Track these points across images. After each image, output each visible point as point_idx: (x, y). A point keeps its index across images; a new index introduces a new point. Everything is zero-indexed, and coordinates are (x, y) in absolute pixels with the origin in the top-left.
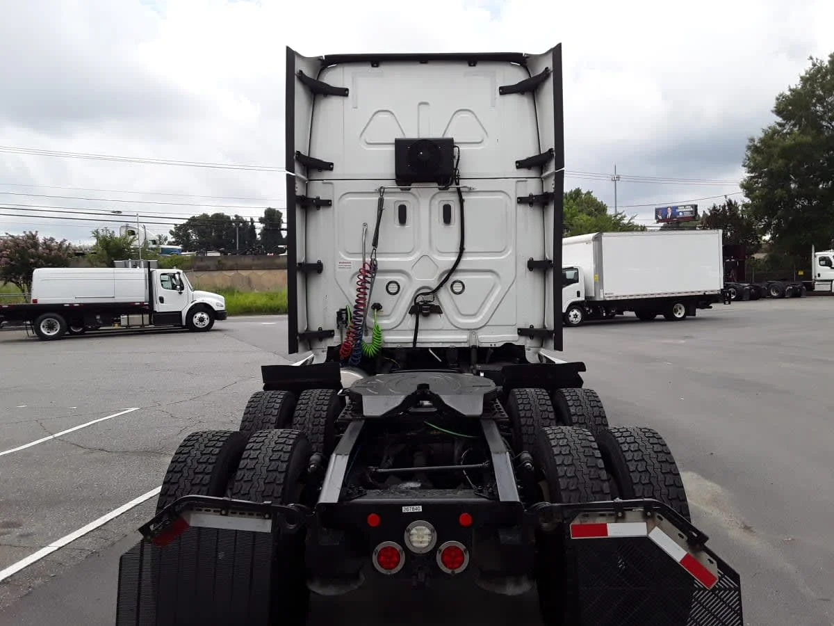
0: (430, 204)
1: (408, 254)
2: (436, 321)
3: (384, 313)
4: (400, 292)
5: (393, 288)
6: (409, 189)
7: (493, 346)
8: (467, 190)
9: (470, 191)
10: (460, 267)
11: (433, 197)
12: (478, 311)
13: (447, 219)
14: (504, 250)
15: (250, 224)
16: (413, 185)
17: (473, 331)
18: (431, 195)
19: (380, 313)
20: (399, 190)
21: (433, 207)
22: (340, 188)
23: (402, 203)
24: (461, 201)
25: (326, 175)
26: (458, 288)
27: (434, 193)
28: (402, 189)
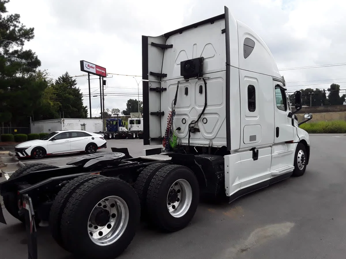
0: (195, 86)
1: (188, 107)
2: (198, 135)
3: (181, 131)
4: (186, 123)
5: (184, 122)
6: (188, 81)
7: (218, 147)
8: (207, 78)
9: (209, 78)
10: (205, 112)
11: (196, 83)
12: (213, 131)
13: (201, 92)
14: (222, 103)
15: (323, 92)
16: (190, 79)
17: (211, 140)
18: (195, 82)
19: (180, 131)
20: (185, 81)
21: (196, 87)
22: (169, 83)
23: (186, 87)
24: (206, 84)
25: (165, 79)
26: (205, 121)
27: (196, 81)
28: (186, 81)
